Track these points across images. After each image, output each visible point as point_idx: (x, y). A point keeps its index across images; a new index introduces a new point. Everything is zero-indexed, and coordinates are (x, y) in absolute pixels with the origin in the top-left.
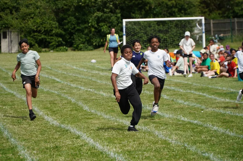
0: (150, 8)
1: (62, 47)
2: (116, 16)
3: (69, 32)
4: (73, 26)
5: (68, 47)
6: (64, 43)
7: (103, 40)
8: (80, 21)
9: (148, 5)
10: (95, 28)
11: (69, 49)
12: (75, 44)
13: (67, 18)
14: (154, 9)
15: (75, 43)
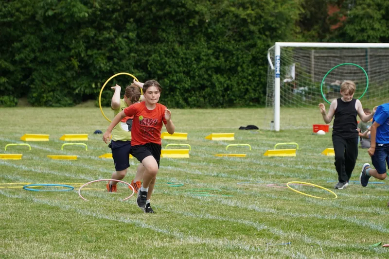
0: (202, 22)
1: (6, 98)
2: (127, 37)
3: (24, 66)
4: (32, 55)
5: (18, 97)
6: (11, 88)
7: (96, 85)
8: (47, 45)
9: (197, 17)
10: (81, 61)
11: (20, 101)
12: (34, 92)
13: (19, 36)
14: (209, 24)
15: (34, 90)
